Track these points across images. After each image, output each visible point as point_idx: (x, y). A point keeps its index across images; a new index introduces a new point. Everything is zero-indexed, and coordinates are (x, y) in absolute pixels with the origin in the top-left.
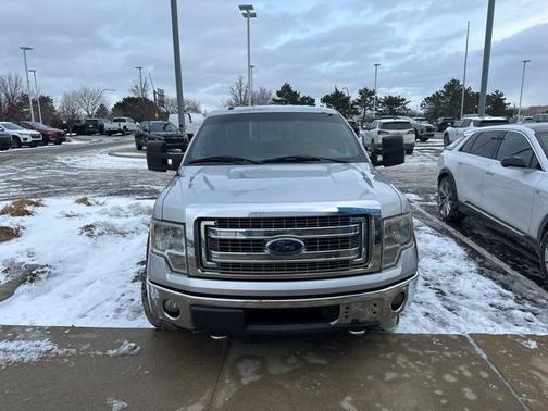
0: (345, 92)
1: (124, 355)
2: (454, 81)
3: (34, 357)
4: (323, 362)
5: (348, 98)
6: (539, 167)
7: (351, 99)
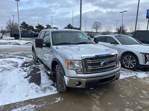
0: (42, 25)
2: (70, 24)
5: (43, 27)
6: (118, 44)
7: (44, 27)
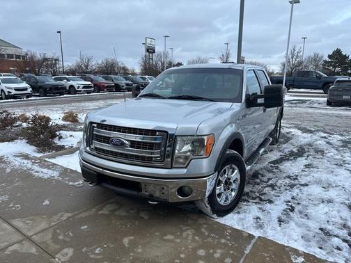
1: (74, 186)
3: (46, 177)
4: (146, 217)
